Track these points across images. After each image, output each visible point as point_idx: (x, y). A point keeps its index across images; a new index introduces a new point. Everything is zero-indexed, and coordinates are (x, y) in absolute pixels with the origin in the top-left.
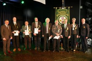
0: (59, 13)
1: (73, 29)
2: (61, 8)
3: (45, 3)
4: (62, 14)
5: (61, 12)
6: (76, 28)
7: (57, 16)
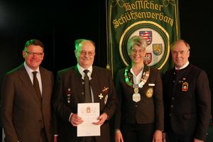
0: (125, 12)
1: (136, 97)
4: (140, 15)
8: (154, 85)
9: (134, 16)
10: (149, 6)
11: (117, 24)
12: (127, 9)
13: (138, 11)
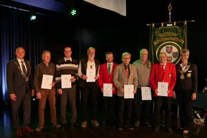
0: (159, 38)
1: (182, 77)
2: (165, 25)
3: (124, 13)
4: (167, 39)
5: (164, 35)
6: (189, 75)
7: (155, 43)
10: (171, 34)
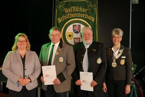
8: (125, 57)
9: (70, 16)
10: (79, 10)
11: (60, 20)
12: (66, 12)
13: (72, 13)
